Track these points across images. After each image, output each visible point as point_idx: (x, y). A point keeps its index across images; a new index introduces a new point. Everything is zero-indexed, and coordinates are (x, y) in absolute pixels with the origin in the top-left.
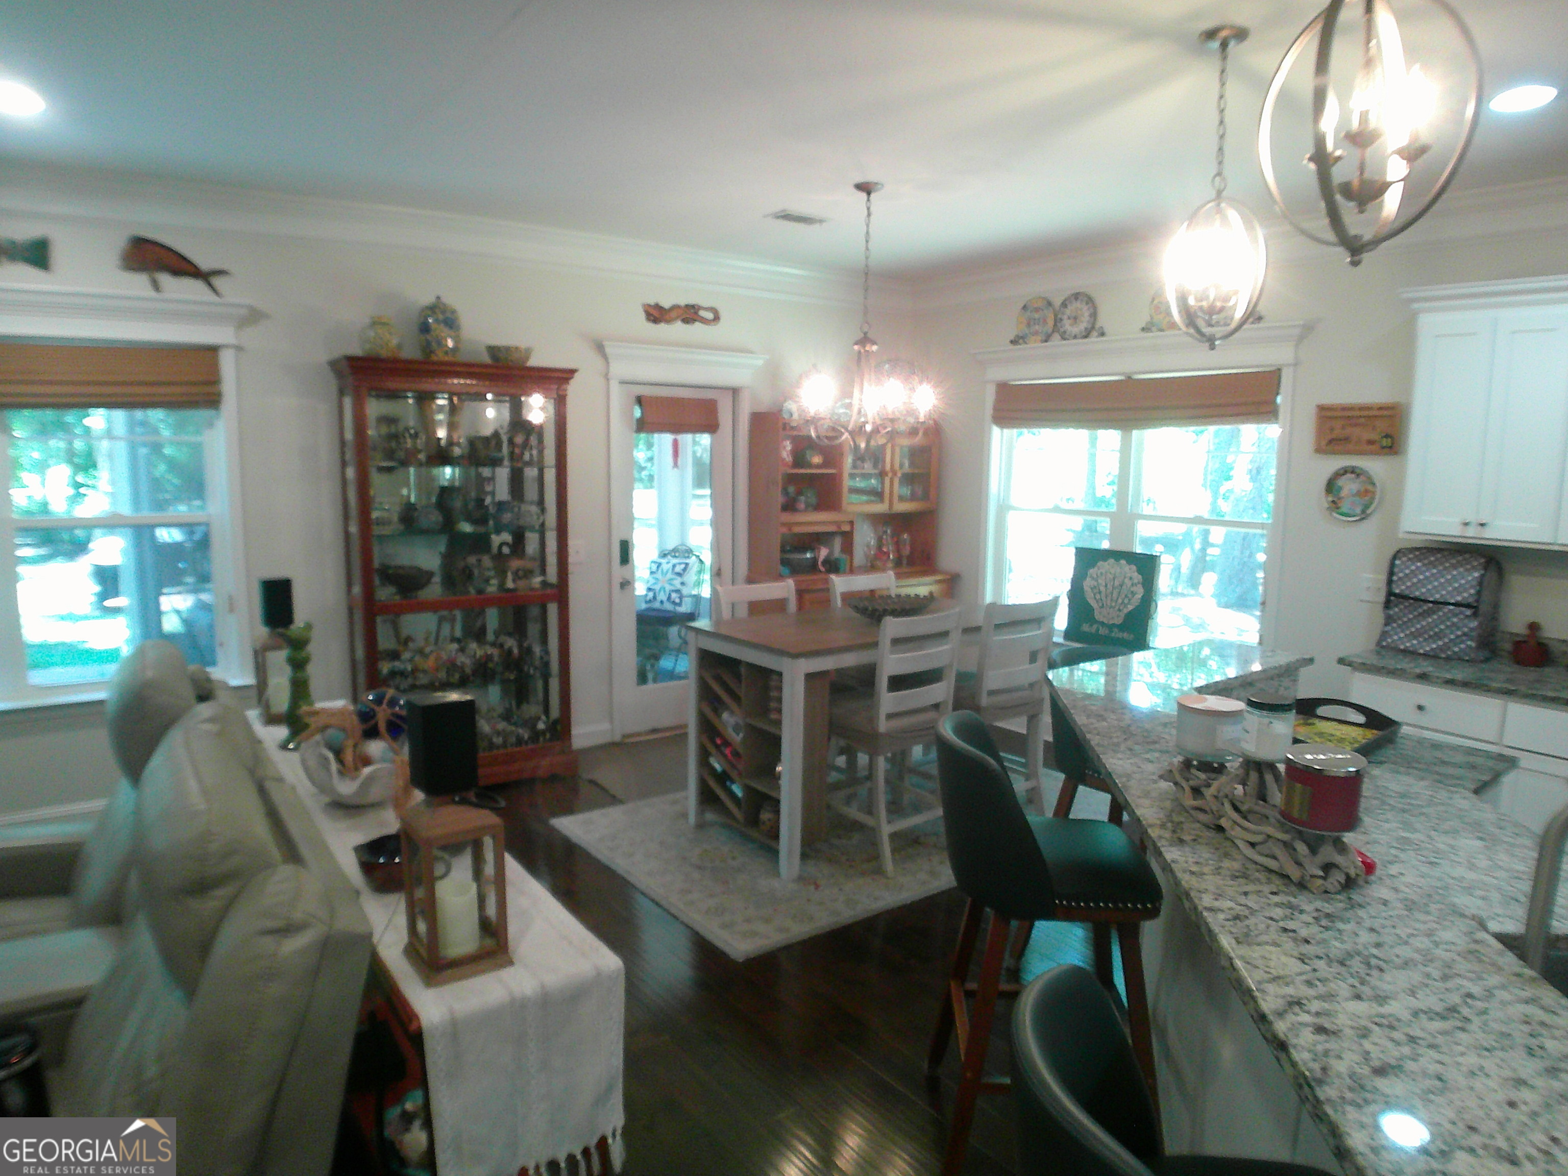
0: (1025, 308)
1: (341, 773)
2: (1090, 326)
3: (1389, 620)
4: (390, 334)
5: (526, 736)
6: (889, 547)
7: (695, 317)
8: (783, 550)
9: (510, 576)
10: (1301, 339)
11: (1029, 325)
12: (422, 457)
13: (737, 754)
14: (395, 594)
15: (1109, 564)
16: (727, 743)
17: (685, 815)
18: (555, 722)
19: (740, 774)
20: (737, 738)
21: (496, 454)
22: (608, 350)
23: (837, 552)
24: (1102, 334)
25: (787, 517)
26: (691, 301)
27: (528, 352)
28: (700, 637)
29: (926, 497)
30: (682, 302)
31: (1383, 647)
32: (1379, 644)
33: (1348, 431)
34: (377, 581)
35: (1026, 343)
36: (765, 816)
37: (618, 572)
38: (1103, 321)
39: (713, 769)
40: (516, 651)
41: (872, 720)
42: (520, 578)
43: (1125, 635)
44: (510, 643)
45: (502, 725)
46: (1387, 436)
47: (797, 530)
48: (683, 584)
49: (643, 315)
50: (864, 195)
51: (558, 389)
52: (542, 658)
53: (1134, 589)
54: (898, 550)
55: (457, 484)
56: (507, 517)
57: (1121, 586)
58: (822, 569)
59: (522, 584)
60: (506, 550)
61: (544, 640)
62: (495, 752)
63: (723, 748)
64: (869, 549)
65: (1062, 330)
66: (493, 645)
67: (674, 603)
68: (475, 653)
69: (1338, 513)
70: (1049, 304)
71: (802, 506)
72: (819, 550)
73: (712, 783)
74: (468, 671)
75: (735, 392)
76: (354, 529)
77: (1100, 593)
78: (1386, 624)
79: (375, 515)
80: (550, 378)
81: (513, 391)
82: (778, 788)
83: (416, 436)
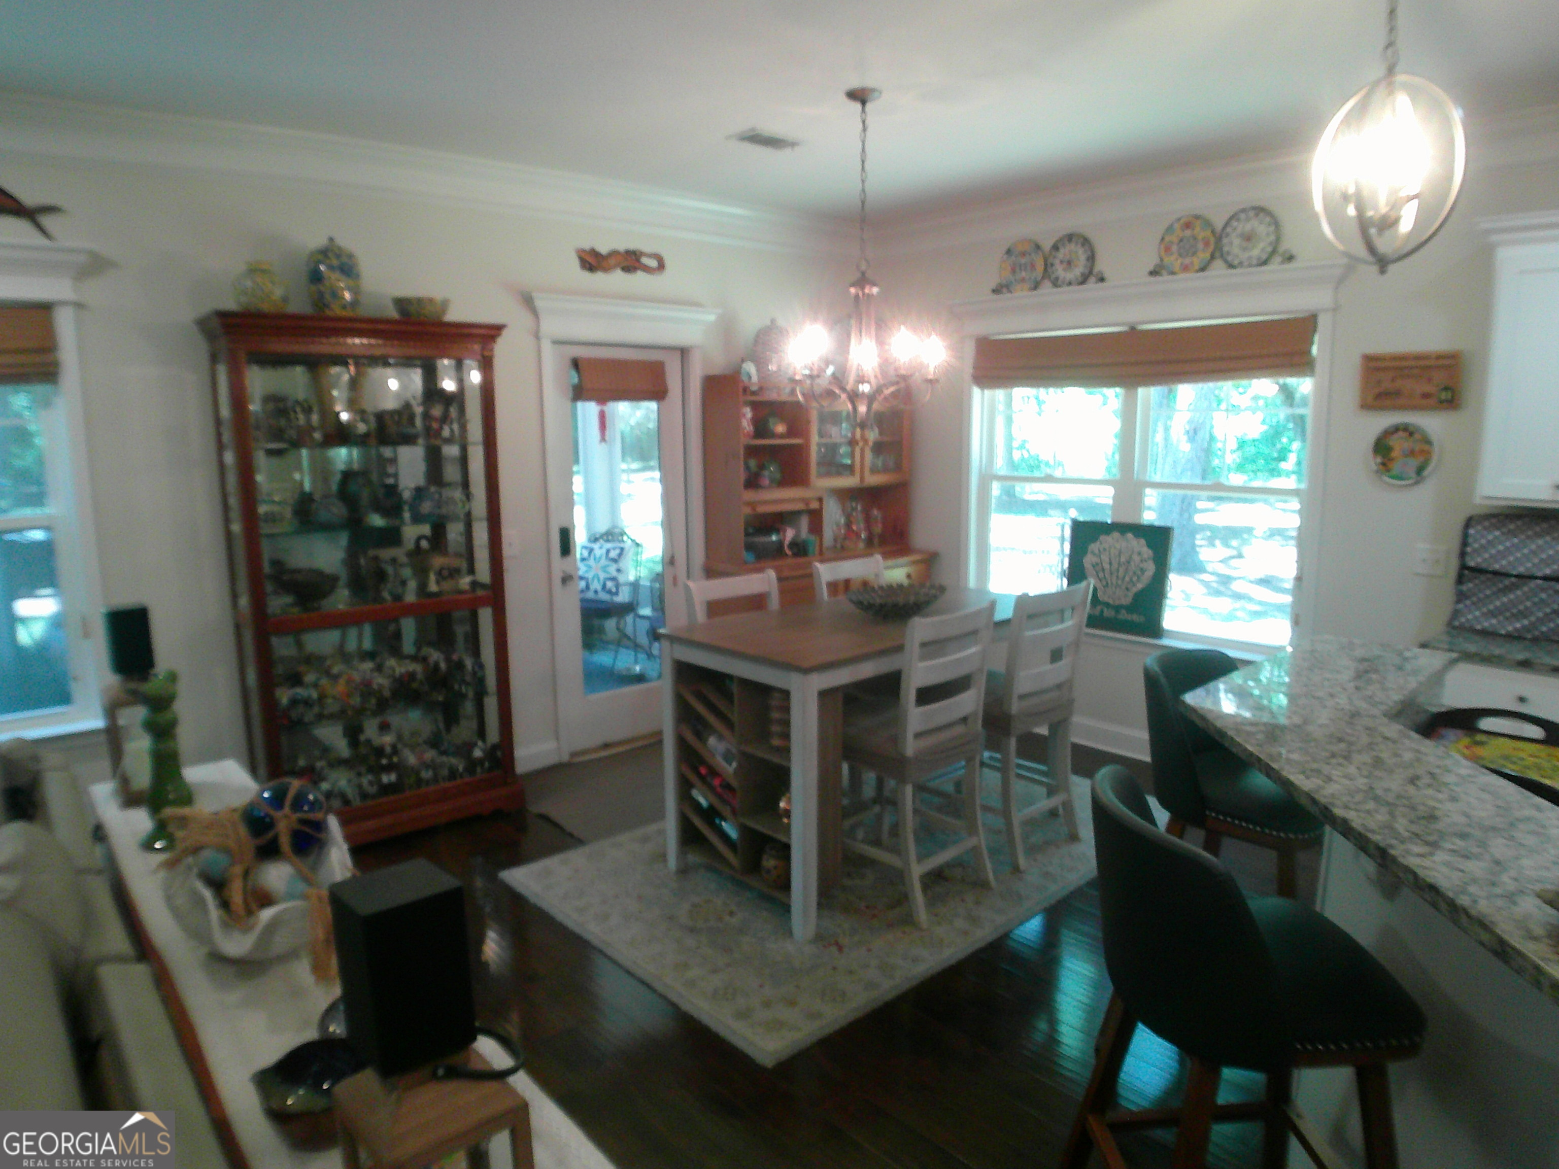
0: (1009, 252)
1: (225, 925)
2: (1087, 272)
3: (1461, 597)
4: (273, 283)
5: (461, 769)
6: (859, 525)
7: (637, 265)
8: (747, 534)
9: (432, 577)
10: (1340, 282)
11: (1013, 271)
12: (317, 436)
13: (728, 787)
14: (292, 605)
15: (1113, 539)
16: (714, 772)
17: (662, 857)
18: (494, 747)
19: (734, 812)
20: (729, 769)
21: (411, 431)
22: (539, 303)
23: (804, 533)
24: (1102, 280)
25: (750, 495)
26: (632, 246)
27: (445, 304)
28: (675, 646)
29: (898, 468)
30: (622, 247)
31: (1454, 628)
32: (1450, 624)
33: (1399, 383)
34: (269, 587)
35: (1010, 292)
36: (769, 862)
37: (559, 565)
38: (1101, 265)
39: (697, 805)
40: (443, 666)
41: (896, 740)
42: (444, 579)
43: (1135, 618)
44: (435, 656)
45: (430, 754)
46: (1446, 389)
47: (762, 509)
48: (619, 570)
49: (576, 263)
50: (858, 106)
51: (483, 349)
52: (474, 673)
53: (1144, 565)
54: (868, 528)
55: (356, 466)
56: (426, 507)
57: (1128, 562)
58: (788, 552)
59: (447, 585)
60: (424, 544)
61: (476, 652)
62: (423, 789)
63: (709, 779)
64: (840, 529)
65: (1053, 276)
66: (414, 658)
67: (610, 592)
68: (394, 670)
69: (1392, 477)
70: (1038, 247)
71: (766, 482)
72: (785, 531)
73: (697, 822)
74: (387, 693)
75: (683, 352)
76: (236, 528)
77: (1103, 570)
78: (1459, 601)
79: (262, 509)
80: (470, 336)
81: (426, 352)
82: (787, 829)
83: (308, 410)
